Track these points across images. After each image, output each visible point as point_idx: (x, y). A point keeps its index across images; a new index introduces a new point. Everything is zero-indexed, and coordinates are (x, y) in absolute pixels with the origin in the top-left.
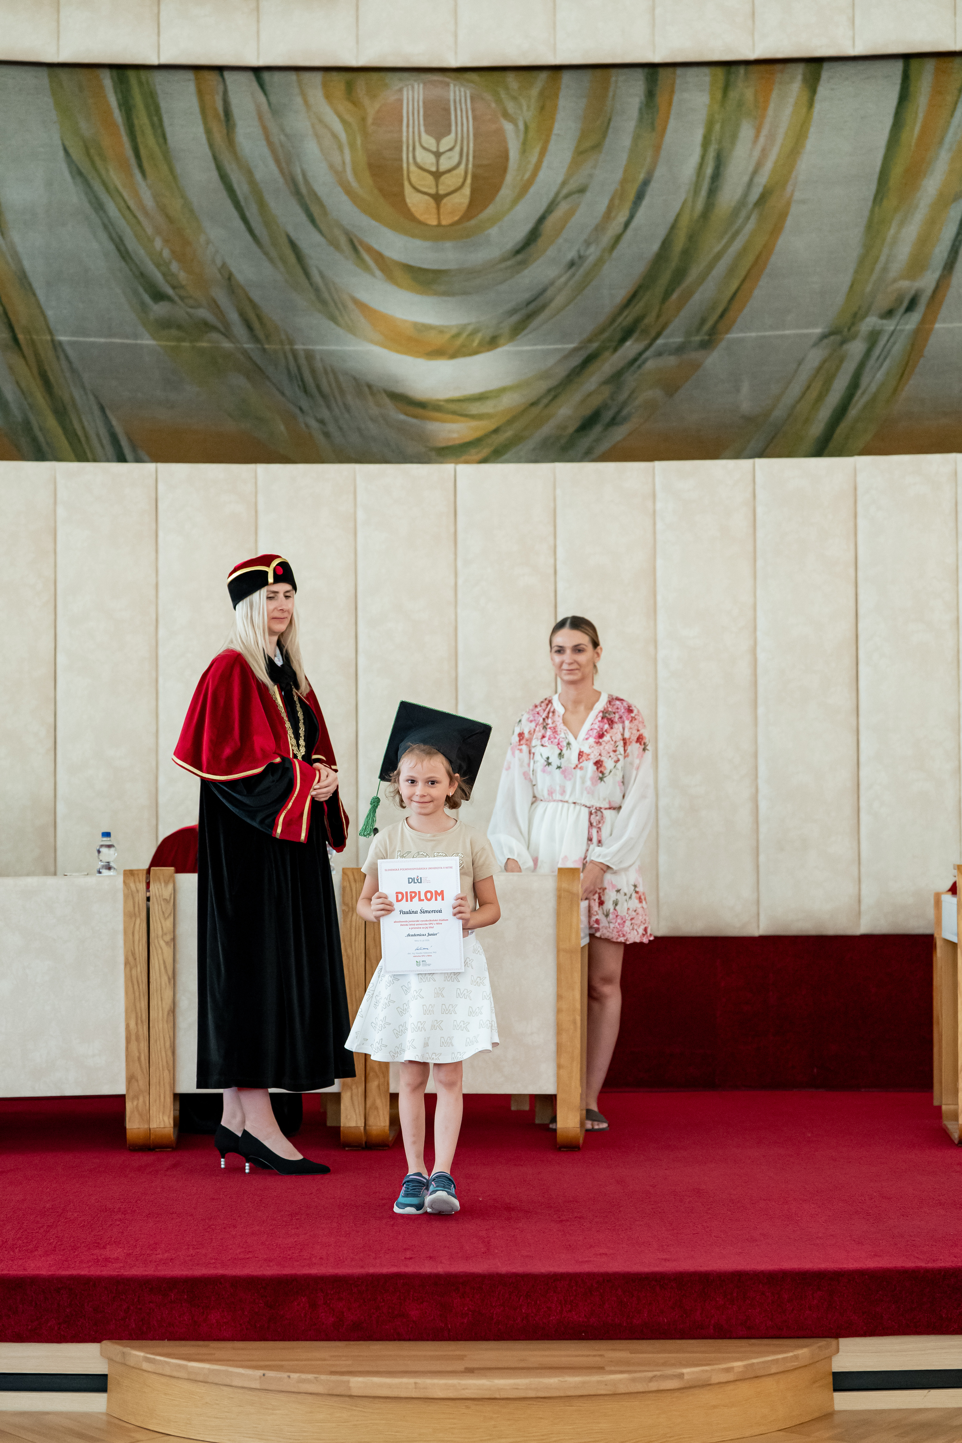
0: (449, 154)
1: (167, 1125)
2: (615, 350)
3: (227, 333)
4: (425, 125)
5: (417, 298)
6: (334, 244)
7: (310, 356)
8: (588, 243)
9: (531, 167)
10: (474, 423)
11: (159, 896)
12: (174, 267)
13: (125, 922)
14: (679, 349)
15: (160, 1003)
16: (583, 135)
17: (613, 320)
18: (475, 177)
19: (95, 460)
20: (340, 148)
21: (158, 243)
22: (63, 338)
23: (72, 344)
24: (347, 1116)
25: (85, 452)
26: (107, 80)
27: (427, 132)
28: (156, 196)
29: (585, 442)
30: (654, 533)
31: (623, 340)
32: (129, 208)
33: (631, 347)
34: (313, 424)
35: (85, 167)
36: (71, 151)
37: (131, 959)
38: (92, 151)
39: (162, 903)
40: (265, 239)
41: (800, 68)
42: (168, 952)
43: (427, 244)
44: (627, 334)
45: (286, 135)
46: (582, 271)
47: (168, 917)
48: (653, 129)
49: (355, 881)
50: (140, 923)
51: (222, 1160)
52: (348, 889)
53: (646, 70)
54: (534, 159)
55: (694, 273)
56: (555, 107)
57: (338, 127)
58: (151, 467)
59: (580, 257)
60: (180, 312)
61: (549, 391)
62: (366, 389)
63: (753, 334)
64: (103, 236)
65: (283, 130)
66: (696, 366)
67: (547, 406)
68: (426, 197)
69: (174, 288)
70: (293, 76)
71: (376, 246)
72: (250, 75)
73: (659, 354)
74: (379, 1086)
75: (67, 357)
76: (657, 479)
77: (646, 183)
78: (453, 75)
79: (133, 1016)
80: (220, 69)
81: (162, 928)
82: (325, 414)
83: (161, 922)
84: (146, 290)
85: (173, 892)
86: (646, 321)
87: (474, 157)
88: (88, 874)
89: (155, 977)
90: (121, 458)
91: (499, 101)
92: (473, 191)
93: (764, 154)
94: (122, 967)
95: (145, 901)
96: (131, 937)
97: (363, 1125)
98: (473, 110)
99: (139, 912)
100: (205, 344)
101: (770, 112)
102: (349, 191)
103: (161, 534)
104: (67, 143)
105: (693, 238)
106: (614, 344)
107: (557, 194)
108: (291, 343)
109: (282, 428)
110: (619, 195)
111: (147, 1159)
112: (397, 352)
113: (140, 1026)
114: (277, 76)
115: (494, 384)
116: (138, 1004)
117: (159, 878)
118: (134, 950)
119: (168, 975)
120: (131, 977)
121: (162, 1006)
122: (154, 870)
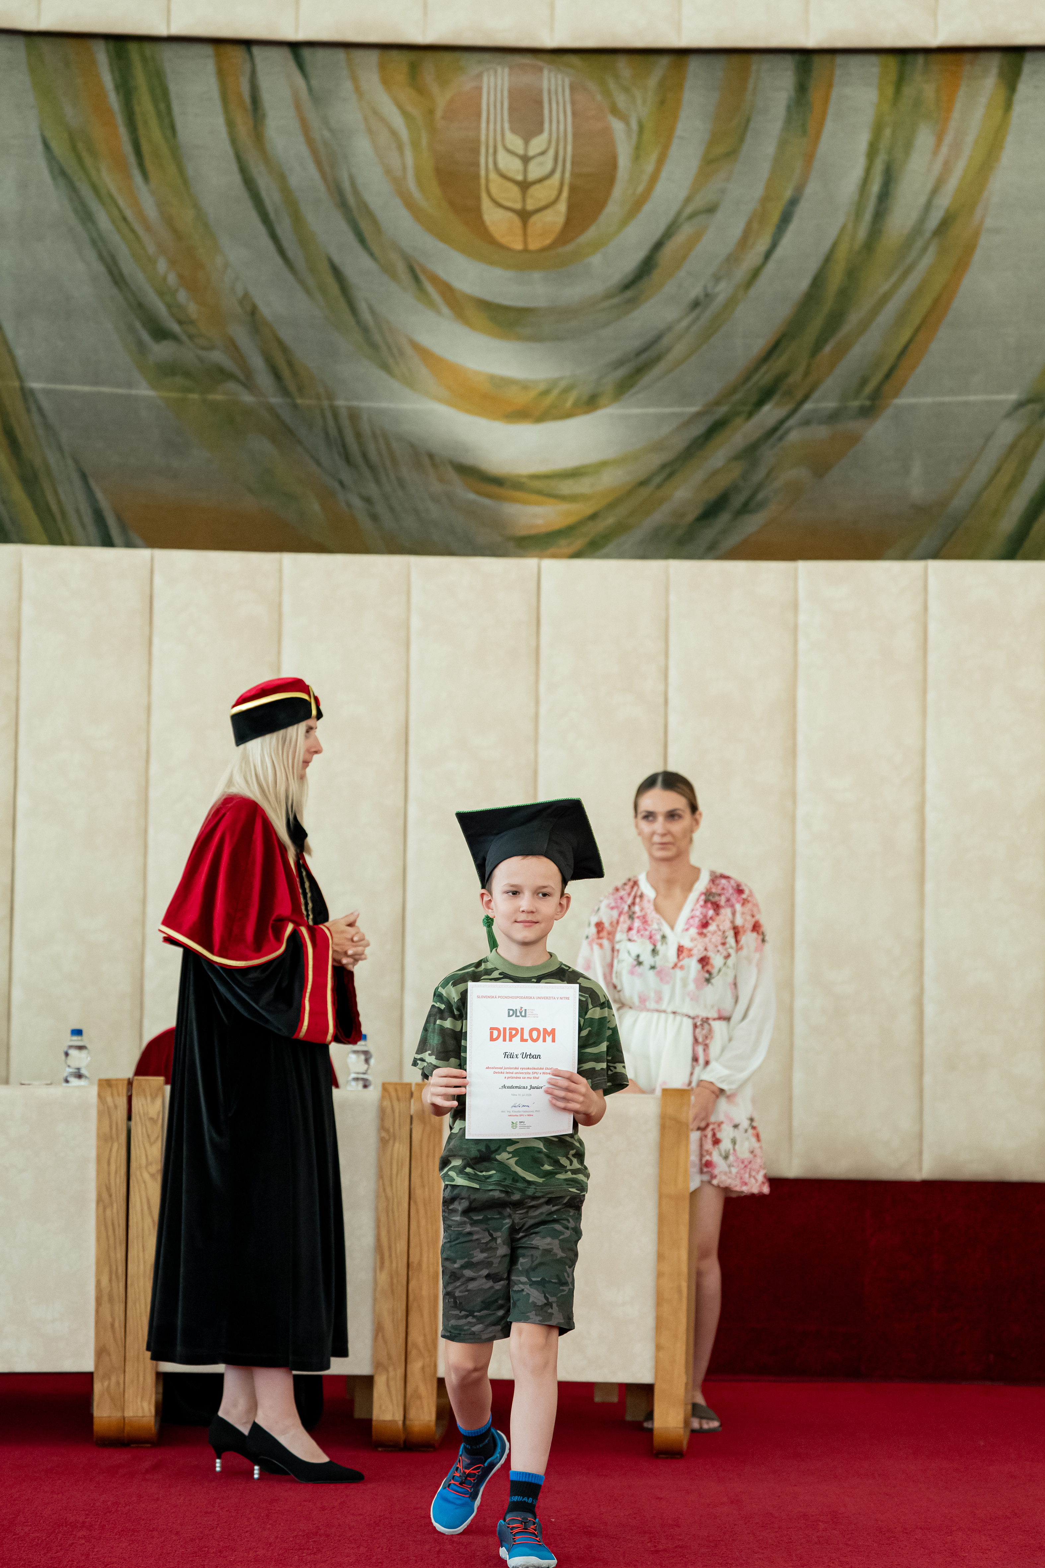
0: (540, 159)
1: (147, 1413)
2: (750, 415)
3: (248, 383)
4: (511, 121)
5: (495, 343)
6: (388, 270)
7: (354, 415)
8: (717, 278)
9: (645, 178)
10: (564, 507)
11: (144, 1114)
12: (182, 296)
13: (98, 1147)
14: (833, 417)
15: (141, 1255)
16: (714, 139)
17: (747, 378)
18: (573, 189)
19: (73, 543)
20: (400, 148)
21: (162, 266)
22: (36, 385)
23: (47, 392)
24: (380, 1407)
25: (60, 534)
26: (101, 54)
27: (513, 130)
28: (161, 205)
29: (708, 534)
30: (795, 654)
31: (760, 403)
32: (125, 219)
33: (770, 413)
34: (357, 502)
35: (70, 166)
36: (54, 144)
37: (105, 1195)
38: (80, 146)
39: (148, 1123)
40: (300, 262)
41: (995, 60)
42: (152, 1187)
43: (509, 274)
44: (765, 395)
45: (331, 130)
46: (708, 314)
47: (155, 1142)
48: (804, 132)
49: (398, 1100)
50: (118, 1149)
51: (218, 1461)
52: (389, 1110)
53: (797, 57)
54: (650, 168)
55: (853, 319)
56: (678, 102)
57: (398, 121)
58: (145, 554)
59: (707, 295)
60: (188, 355)
61: (663, 467)
62: (426, 461)
63: (929, 400)
64: (91, 254)
65: (325, 121)
66: (853, 439)
67: (659, 486)
68: (510, 214)
69: (180, 322)
70: (341, 54)
71: (442, 274)
72: (286, 53)
73: (806, 422)
74: (423, 1368)
75: (40, 410)
76: (801, 584)
77: (793, 202)
78: (547, 57)
79: (106, 1270)
80: (247, 44)
81: (146, 1156)
82: (372, 489)
83: (144, 1148)
84: (144, 325)
85: (161, 1109)
86: (791, 380)
87: (573, 163)
88: (51, 1084)
89: (135, 1220)
90: (107, 542)
91: (607, 93)
92: (571, 207)
93: (947, 167)
94: (93, 1205)
96: (106, 1166)
97: (401, 1418)
98: (573, 103)
99: (117, 1135)
100: (218, 397)
101: (956, 115)
102: (409, 204)
103: (156, 641)
104: (48, 134)
105: (853, 274)
106: (747, 408)
107: (679, 213)
108: (331, 397)
109: (316, 507)
110: (759, 217)
111: (120, 1457)
112: (468, 411)
113: (114, 1284)
114: (321, 53)
115: (593, 457)
116: (112, 1255)
117: (144, 1091)
118: (110, 1183)
119: (152, 1217)
120: (105, 1218)
121: (144, 1258)
122: (137, 1079)
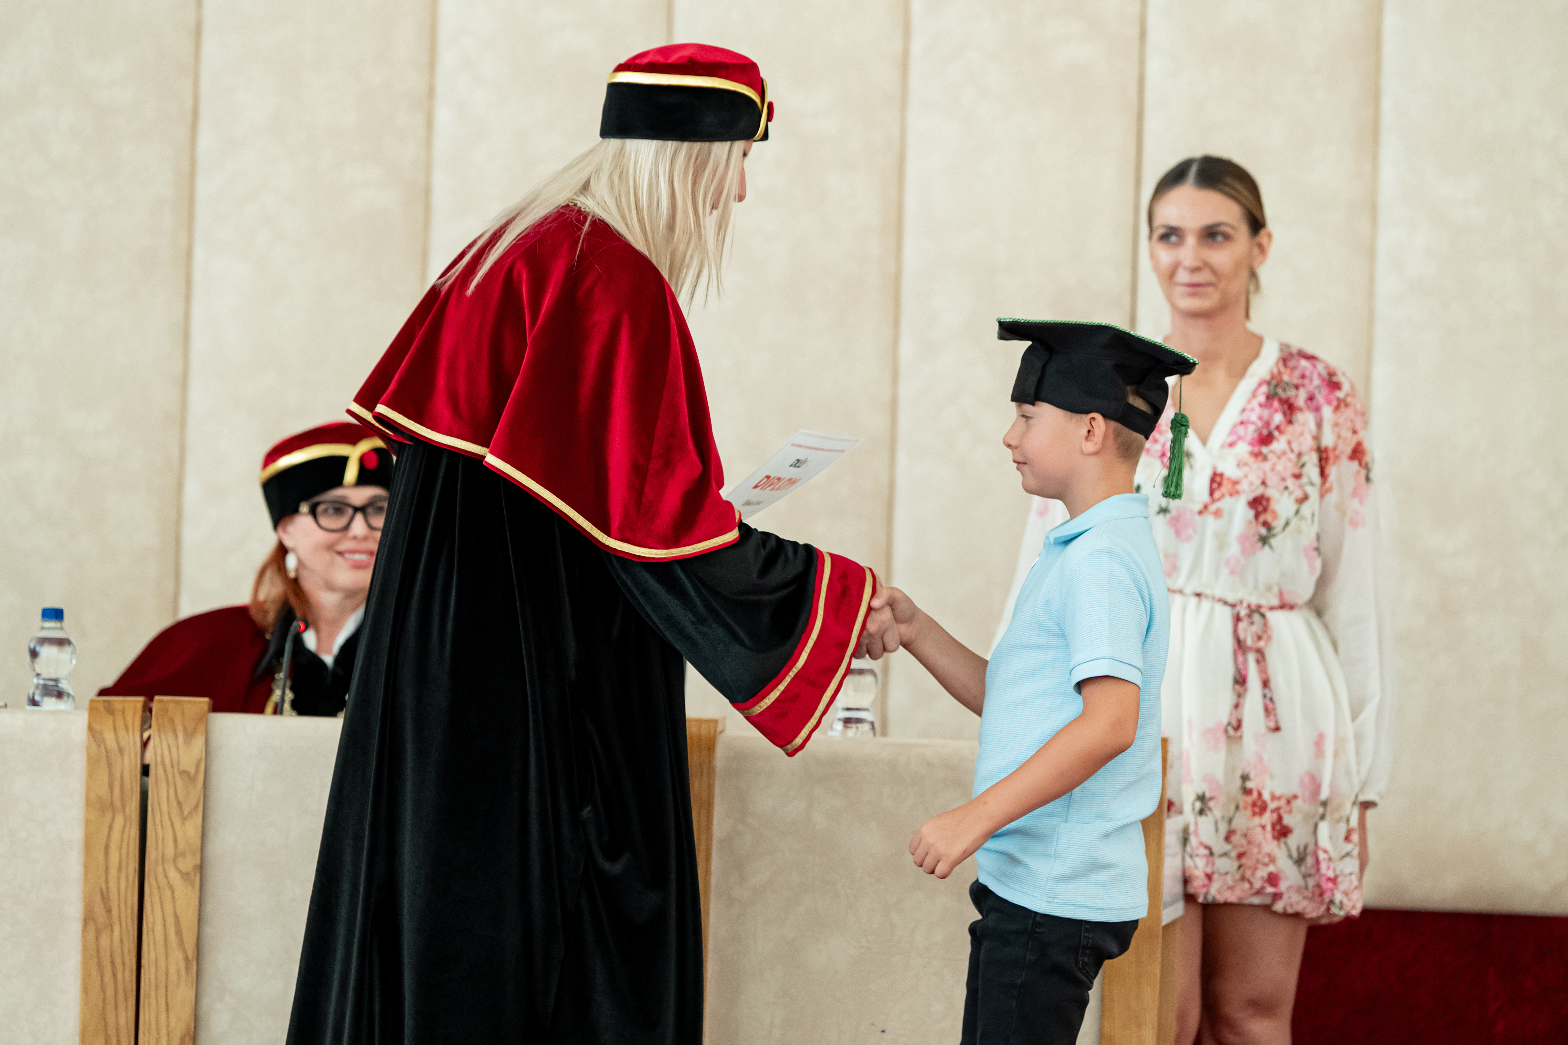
11: (173, 766)
13: (88, 822)
15: (163, 1015)
37: (99, 911)
39: (178, 780)
42: (186, 897)
47: (191, 815)
50: (124, 826)
81: (176, 840)
83: (172, 825)
85: (204, 755)
88: (6, 707)
89: (153, 955)
94: (76, 927)
95: (139, 775)
96: (101, 857)
99: (122, 799)
116: (111, 1018)
117: (172, 722)
118: (108, 888)
119: (185, 951)
120: (98, 952)
121: (168, 1027)
122: (160, 701)
